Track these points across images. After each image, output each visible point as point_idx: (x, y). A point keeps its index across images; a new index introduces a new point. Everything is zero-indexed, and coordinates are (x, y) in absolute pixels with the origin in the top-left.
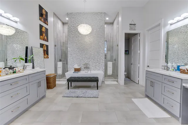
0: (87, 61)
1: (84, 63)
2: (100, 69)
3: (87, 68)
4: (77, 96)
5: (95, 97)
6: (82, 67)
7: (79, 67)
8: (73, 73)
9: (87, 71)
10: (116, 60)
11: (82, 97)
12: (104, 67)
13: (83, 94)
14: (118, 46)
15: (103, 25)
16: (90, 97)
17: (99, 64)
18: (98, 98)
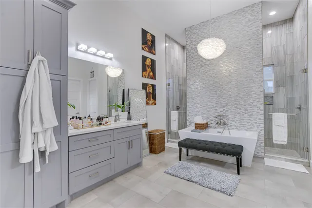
0: (222, 109)
1: (217, 114)
2: (251, 128)
3: (221, 123)
4: (187, 178)
5: (224, 192)
6: (213, 122)
7: (205, 122)
8: (192, 131)
9: (221, 130)
10: (302, 107)
11: (196, 182)
12: (262, 125)
13: (203, 176)
14: (305, 71)
15: (257, 30)
16: (213, 189)
17: (250, 116)
18: (230, 195)
